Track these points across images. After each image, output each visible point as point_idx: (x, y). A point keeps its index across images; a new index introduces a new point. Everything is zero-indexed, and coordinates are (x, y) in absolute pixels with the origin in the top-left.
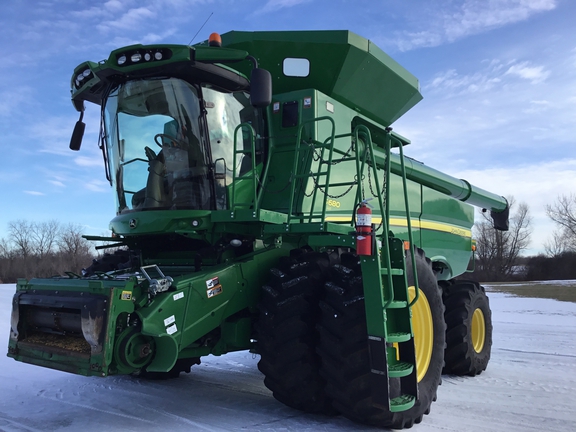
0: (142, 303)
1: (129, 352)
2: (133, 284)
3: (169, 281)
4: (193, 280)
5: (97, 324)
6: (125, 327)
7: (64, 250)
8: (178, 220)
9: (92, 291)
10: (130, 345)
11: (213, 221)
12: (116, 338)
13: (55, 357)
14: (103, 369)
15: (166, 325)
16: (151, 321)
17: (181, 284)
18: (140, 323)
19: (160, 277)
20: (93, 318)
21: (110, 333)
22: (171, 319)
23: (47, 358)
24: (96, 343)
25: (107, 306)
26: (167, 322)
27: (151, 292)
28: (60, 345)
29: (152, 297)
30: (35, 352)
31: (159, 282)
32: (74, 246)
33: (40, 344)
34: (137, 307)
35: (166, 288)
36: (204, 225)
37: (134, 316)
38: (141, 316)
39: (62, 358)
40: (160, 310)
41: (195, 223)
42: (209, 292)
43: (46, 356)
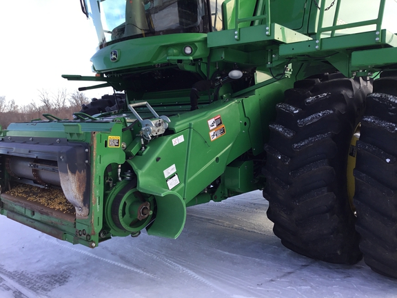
0: (134, 151)
1: (124, 214)
2: (121, 126)
3: (165, 121)
4: (194, 119)
5: (79, 180)
6: (116, 181)
7: (73, 105)
8: (167, 47)
9: (69, 138)
10: (125, 204)
11: (209, 46)
12: (105, 196)
13: (37, 216)
14: (93, 238)
15: (166, 176)
16: (148, 174)
17: (180, 124)
18: (134, 177)
19: (153, 117)
20: (73, 172)
21: (97, 191)
22: (171, 170)
23: (30, 216)
24: (81, 204)
25: (89, 156)
26: (168, 172)
27: (144, 137)
28: (43, 201)
29: (146, 142)
30: (18, 208)
31: (153, 122)
32: (80, 102)
33: (22, 198)
34: (128, 156)
35: (162, 130)
36: (198, 53)
37: (126, 167)
38: (135, 167)
39: (45, 218)
40: (158, 159)
41: (188, 50)
42: (211, 134)
43: (28, 213)
